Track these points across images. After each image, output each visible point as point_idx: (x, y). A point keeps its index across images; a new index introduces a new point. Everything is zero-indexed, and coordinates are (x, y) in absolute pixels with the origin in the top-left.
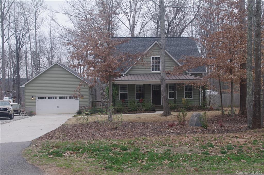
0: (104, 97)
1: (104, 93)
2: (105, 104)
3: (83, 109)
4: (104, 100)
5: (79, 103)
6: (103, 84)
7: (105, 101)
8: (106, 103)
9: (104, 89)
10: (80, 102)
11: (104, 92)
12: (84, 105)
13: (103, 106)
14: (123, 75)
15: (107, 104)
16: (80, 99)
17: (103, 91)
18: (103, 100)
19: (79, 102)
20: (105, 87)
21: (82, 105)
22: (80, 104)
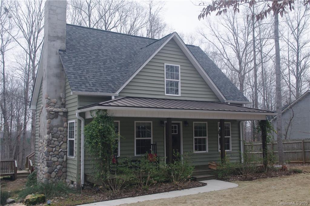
0: (55, 150)
1: (54, 141)
2: (56, 168)
4: (55, 159)
6: (52, 119)
7: (57, 161)
9: (55, 132)
11: (54, 139)
13: (51, 173)
14: (113, 98)
15: (60, 168)
17: (53, 137)
18: (52, 159)
20: (57, 126)
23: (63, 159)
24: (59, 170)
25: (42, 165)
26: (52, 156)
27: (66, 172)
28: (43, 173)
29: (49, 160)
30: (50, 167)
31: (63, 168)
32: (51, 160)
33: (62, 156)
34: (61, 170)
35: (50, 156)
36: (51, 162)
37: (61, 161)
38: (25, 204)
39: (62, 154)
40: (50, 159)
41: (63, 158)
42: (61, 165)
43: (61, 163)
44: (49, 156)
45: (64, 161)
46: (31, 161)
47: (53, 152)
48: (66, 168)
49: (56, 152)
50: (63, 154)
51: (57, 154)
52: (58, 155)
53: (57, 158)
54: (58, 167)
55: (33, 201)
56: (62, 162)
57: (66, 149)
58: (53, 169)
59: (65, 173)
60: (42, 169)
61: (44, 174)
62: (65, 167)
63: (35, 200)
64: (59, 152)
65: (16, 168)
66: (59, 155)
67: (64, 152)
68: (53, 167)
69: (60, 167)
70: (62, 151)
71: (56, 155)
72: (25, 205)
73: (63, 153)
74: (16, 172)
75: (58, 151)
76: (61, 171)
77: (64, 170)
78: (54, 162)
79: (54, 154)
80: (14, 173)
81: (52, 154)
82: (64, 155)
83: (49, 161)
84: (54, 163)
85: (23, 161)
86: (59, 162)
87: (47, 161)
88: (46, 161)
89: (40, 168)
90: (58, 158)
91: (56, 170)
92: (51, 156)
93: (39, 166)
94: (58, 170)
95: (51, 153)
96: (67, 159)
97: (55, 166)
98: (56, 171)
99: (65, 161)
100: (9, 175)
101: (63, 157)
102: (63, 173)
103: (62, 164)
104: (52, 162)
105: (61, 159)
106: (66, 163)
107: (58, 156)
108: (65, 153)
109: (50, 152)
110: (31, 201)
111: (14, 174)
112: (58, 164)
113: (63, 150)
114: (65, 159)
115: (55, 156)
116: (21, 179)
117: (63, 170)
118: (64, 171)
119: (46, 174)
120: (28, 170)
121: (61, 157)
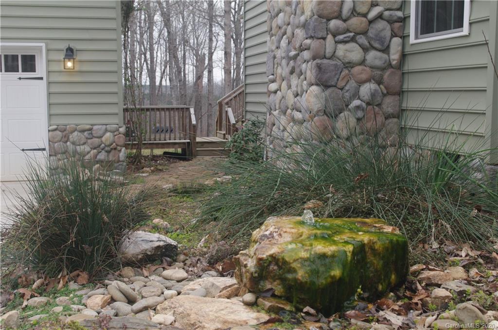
0: (353, 13)
2: (356, 95)
3: (79, 149)
4: (351, 52)
5: (50, 105)
8: (361, 83)
10: (54, 100)
12: (85, 122)
13: (333, 116)
15: (373, 95)
16: (55, 78)
19: (49, 94)
21: (71, 122)
22: (56, 110)
23: (385, 56)
24: (368, 104)
25: (289, 87)
26: (341, 37)
27: (400, 113)
28: (298, 116)
29: (325, 57)
30: (330, 90)
31: (384, 95)
32: (333, 56)
33: (381, 40)
34: (379, 105)
35: (330, 37)
36: (336, 65)
37: (378, 63)
38: (249, 297)
39: (383, 29)
40: (329, 51)
41: (386, 50)
42: (379, 83)
43: (379, 73)
44: (324, 39)
45: (390, 65)
46: (230, 110)
47: (345, 21)
48: (397, 98)
49: (355, 22)
50: (388, 33)
51: (358, 30)
52: (365, 33)
53: (361, 50)
54: (366, 90)
55: (322, 281)
56: (383, 69)
57: (399, 9)
58: (343, 97)
59: (395, 120)
60: (291, 100)
61: (301, 122)
62: (394, 94)
63: (337, 272)
64: (371, 22)
65: (194, 126)
66: (371, 33)
67: (391, 22)
68: (342, 89)
69: (376, 90)
70: (380, 16)
71: (357, 34)
72: (249, 305)
73: (388, 27)
74: (195, 139)
75: (365, 15)
76: (377, 109)
77: (389, 104)
78: (349, 65)
79: (348, 31)
80: (189, 141)
81: (338, 28)
82: (394, 35)
83: (325, 61)
84: (345, 72)
85: (210, 128)
86: (371, 67)
87: (318, 61)
88: (314, 58)
89: (278, 102)
90: (365, 50)
91: (356, 102)
92: (334, 36)
93: (275, 92)
94: (364, 105)
95: (334, 24)
96: (404, 56)
97: (352, 84)
98: (358, 108)
99: (394, 63)
100: (177, 146)
101: (386, 44)
102: (386, 118)
103: (382, 77)
104: (339, 63)
105: (379, 54)
106: (399, 73)
107: (362, 40)
108: (397, 25)
109: (329, 20)
110: (301, 274)
111: (188, 143)
112: (364, 77)
113: (387, 13)
114: (395, 56)
115: (353, 40)
116: (207, 158)
117: (384, 106)
118: (390, 110)
119: (312, 118)
120: (224, 135)
121: (377, 45)
